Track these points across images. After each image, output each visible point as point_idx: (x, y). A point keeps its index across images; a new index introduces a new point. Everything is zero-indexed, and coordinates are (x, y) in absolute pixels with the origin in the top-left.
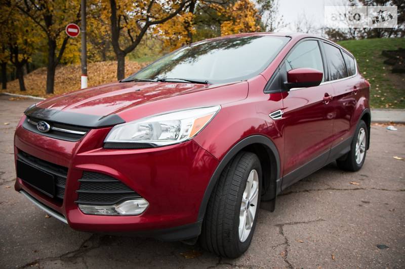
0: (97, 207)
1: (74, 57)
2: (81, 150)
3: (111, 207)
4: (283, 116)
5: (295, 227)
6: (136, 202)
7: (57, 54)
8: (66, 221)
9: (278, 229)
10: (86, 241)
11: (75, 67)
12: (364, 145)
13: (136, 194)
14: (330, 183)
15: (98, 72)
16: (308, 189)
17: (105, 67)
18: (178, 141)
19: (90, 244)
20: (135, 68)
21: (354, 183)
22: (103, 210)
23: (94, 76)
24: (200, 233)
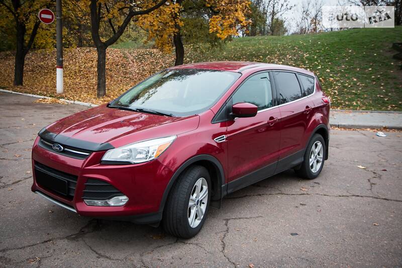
0: (96, 201)
1: (47, 43)
2: (87, 165)
3: (104, 201)
4: (226, 139)
5: (238, 221)
6: (121, 198)
7: (27, 39)
8: (75, 211)
9: (224, 222)
10: (83, 228)
11: (46, 54)
12: (321, 155)
13: (121, 192)
14: (283, 189)
15: (74, 60)
16: (260, 194)
17: (82, 55)
18: (147, 160)
19: (86, 230)
20: (117, 56)
21: (303, 189)
22: (99, 203)
23: (69, 64)
24: (161, 218)
